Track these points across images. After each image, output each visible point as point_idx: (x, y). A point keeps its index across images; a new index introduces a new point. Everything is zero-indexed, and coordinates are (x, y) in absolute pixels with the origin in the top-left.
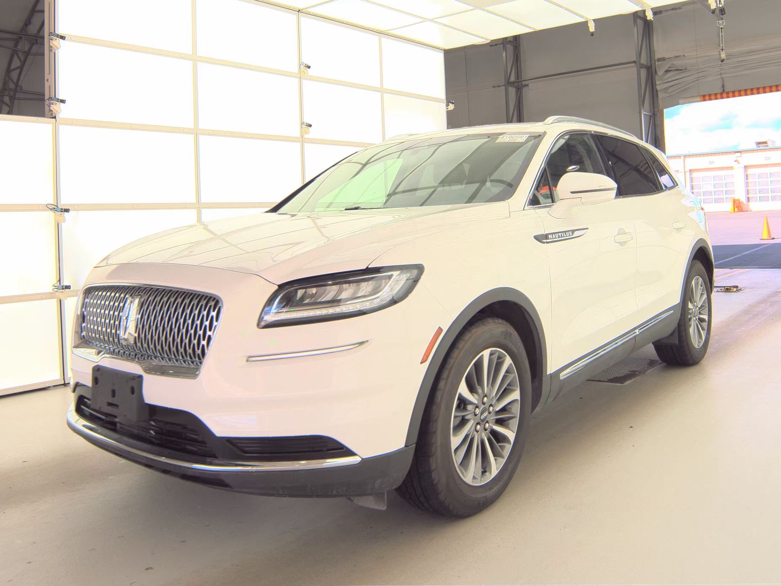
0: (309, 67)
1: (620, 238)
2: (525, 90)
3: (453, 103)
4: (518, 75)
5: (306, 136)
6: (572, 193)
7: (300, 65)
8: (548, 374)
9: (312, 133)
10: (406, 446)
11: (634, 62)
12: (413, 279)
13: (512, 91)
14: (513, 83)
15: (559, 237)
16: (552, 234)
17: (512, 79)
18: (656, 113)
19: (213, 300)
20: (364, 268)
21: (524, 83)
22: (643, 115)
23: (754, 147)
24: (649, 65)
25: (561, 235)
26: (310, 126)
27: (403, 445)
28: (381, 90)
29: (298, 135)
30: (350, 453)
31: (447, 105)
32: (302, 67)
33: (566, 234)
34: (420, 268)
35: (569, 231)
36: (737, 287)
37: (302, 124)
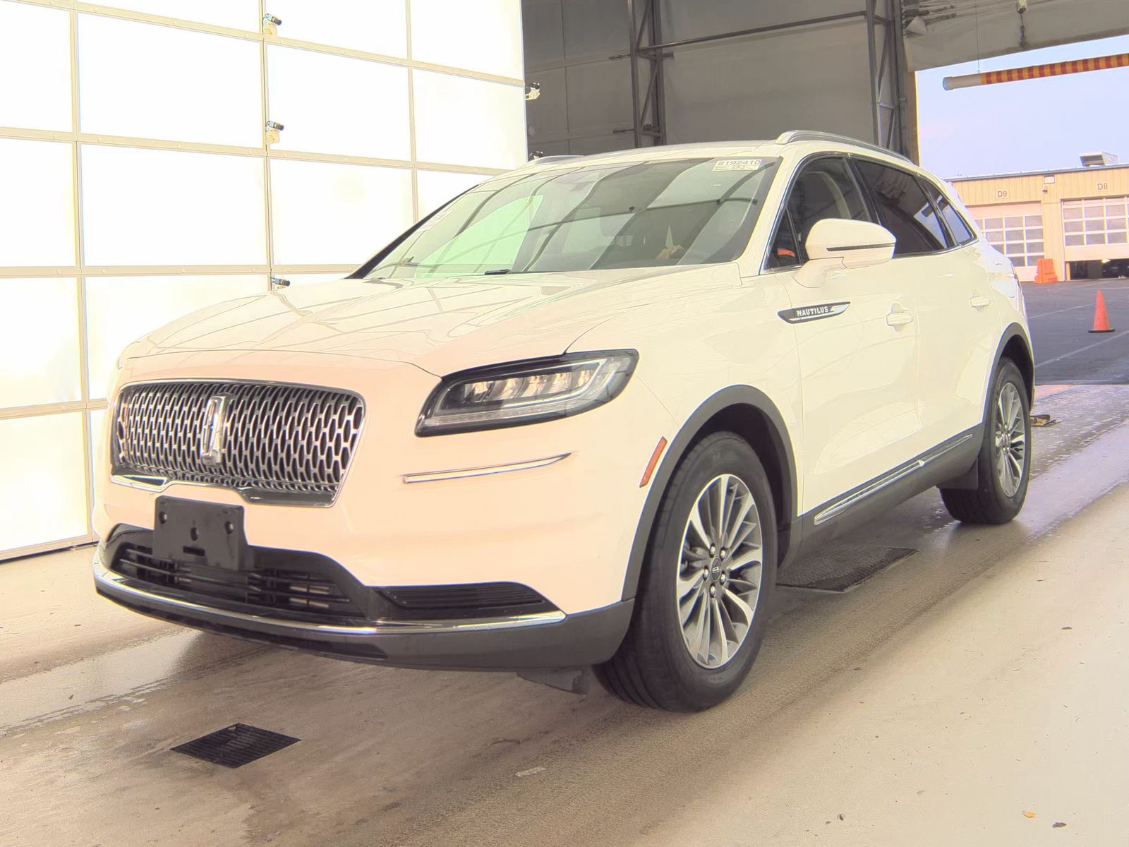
0: (279, 22)
1: (894, 319)
2: (666, 63)
3: (537, 87)
4: (655, 36)
5: (273, 147)
6: (830, 250)
7: (263, 19)
8: (798, 515)
9: (285, 141)
10: (622, 600)
11: (862, 13)
12: (624, 372)
13: (644, 65)
14: (645, 51)
15: (811, 315)
16: (801, 309)
17: (645, 43)
18: (902, 106)
19: (347, 400)
20: (561, 353)
21: (665, 51)
22: (878, 108)
23: (1080, 166)
24: (891, 19)
25: (814, 311)
26: (281, 128)
27: (619, 599)
28: (410, 64)
29: (259, 144)
30: (550, 607)
31: (527, 91)
32: (267, 22)
33: (820, 310)
34: (633, 355)
35: (824, 306)
36: (1047, 417)
37: (267, 123)
